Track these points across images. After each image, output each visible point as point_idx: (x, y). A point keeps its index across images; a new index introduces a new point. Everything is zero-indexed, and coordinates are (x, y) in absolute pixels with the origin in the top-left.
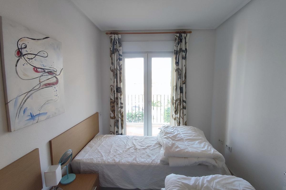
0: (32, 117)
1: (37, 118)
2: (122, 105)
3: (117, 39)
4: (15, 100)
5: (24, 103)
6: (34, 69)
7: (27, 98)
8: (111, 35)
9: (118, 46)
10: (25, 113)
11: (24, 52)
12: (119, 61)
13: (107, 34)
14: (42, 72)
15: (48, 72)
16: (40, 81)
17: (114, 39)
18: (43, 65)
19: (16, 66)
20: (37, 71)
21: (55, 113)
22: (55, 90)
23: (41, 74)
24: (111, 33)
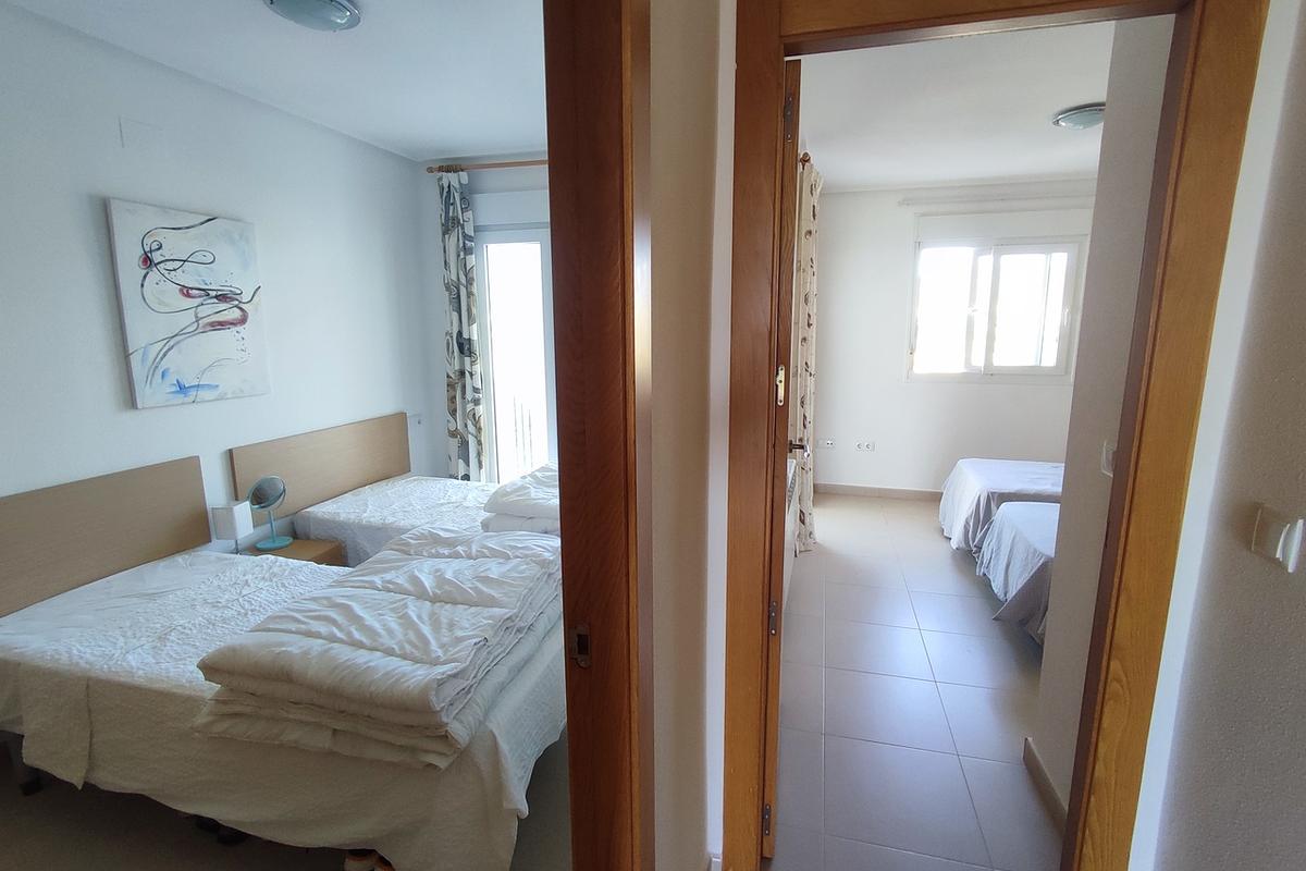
0: (182, 389)
1: (193, 393)
2: (477, 395)
3: (457, 186)
4: (141, 352)
5: (162, 359)
6: (181, 291)
7: (169, 350)
8: (440, 174)
9: (459, 209)
10: (165, 378)
11: (157, 257)
12: (465, 254)
13: (430, 170)
14: (200, 297)
15: (216, 297)
16: (196, 317)
17: (449, 187)
18: (204, 281)
19: (142, 285)
20: (188, 295)
21: (242, 391)
22: (239, 336)
23: (199, 300)
24: (441, 169)
